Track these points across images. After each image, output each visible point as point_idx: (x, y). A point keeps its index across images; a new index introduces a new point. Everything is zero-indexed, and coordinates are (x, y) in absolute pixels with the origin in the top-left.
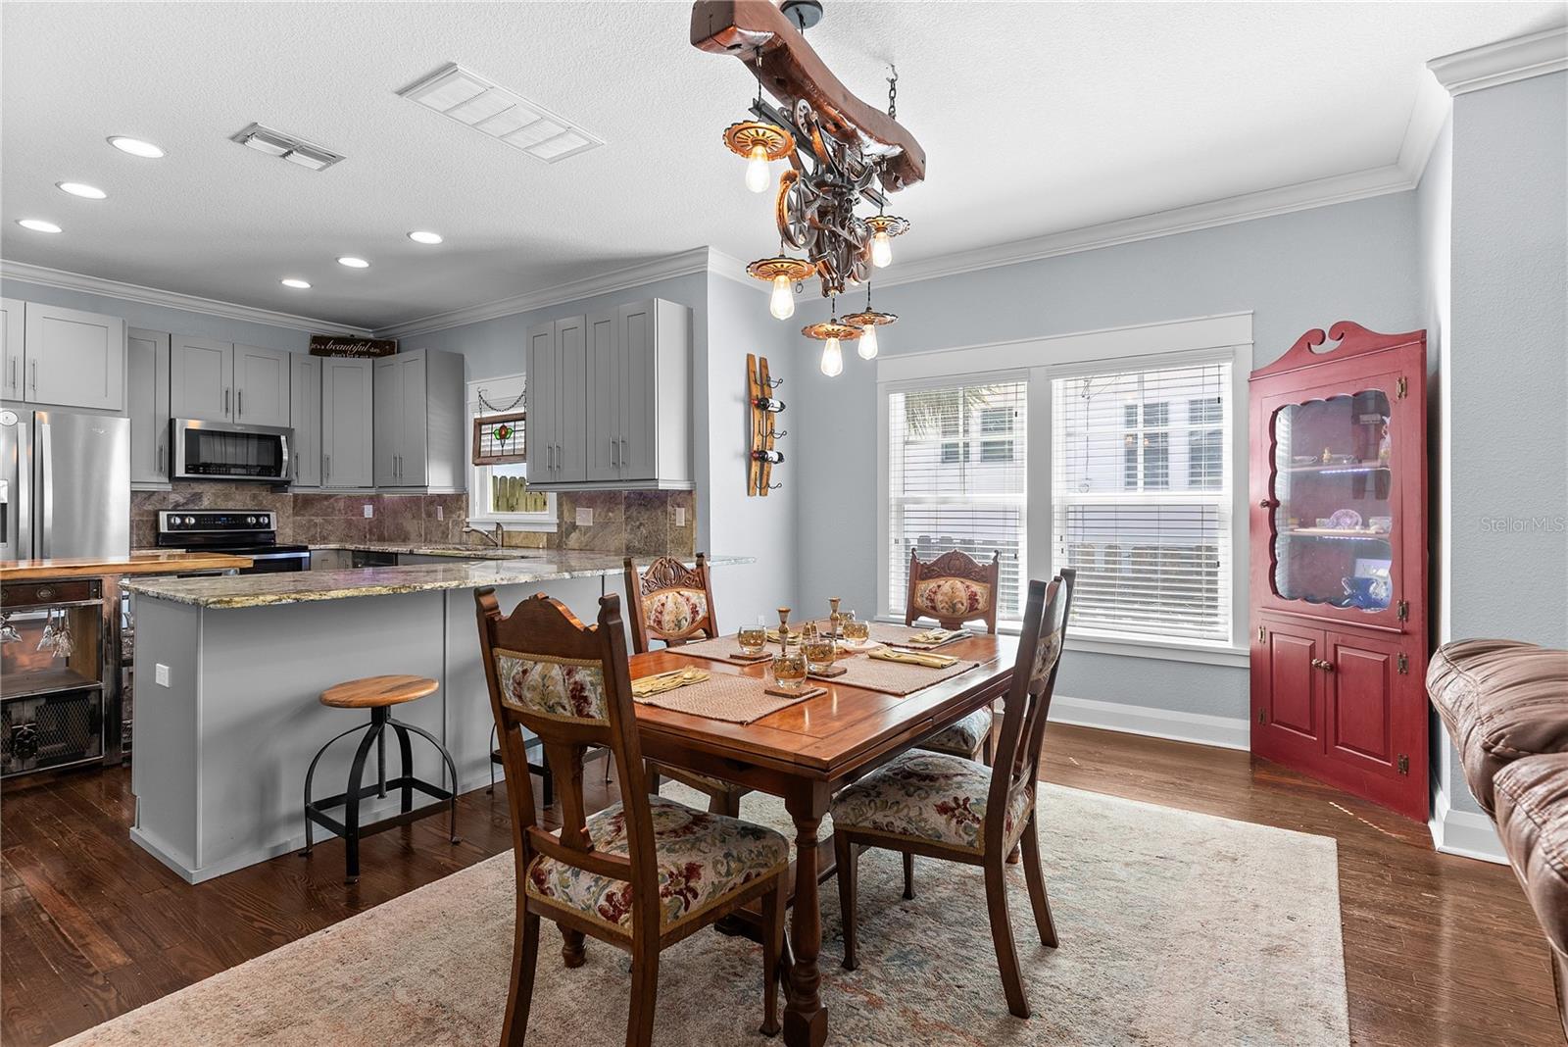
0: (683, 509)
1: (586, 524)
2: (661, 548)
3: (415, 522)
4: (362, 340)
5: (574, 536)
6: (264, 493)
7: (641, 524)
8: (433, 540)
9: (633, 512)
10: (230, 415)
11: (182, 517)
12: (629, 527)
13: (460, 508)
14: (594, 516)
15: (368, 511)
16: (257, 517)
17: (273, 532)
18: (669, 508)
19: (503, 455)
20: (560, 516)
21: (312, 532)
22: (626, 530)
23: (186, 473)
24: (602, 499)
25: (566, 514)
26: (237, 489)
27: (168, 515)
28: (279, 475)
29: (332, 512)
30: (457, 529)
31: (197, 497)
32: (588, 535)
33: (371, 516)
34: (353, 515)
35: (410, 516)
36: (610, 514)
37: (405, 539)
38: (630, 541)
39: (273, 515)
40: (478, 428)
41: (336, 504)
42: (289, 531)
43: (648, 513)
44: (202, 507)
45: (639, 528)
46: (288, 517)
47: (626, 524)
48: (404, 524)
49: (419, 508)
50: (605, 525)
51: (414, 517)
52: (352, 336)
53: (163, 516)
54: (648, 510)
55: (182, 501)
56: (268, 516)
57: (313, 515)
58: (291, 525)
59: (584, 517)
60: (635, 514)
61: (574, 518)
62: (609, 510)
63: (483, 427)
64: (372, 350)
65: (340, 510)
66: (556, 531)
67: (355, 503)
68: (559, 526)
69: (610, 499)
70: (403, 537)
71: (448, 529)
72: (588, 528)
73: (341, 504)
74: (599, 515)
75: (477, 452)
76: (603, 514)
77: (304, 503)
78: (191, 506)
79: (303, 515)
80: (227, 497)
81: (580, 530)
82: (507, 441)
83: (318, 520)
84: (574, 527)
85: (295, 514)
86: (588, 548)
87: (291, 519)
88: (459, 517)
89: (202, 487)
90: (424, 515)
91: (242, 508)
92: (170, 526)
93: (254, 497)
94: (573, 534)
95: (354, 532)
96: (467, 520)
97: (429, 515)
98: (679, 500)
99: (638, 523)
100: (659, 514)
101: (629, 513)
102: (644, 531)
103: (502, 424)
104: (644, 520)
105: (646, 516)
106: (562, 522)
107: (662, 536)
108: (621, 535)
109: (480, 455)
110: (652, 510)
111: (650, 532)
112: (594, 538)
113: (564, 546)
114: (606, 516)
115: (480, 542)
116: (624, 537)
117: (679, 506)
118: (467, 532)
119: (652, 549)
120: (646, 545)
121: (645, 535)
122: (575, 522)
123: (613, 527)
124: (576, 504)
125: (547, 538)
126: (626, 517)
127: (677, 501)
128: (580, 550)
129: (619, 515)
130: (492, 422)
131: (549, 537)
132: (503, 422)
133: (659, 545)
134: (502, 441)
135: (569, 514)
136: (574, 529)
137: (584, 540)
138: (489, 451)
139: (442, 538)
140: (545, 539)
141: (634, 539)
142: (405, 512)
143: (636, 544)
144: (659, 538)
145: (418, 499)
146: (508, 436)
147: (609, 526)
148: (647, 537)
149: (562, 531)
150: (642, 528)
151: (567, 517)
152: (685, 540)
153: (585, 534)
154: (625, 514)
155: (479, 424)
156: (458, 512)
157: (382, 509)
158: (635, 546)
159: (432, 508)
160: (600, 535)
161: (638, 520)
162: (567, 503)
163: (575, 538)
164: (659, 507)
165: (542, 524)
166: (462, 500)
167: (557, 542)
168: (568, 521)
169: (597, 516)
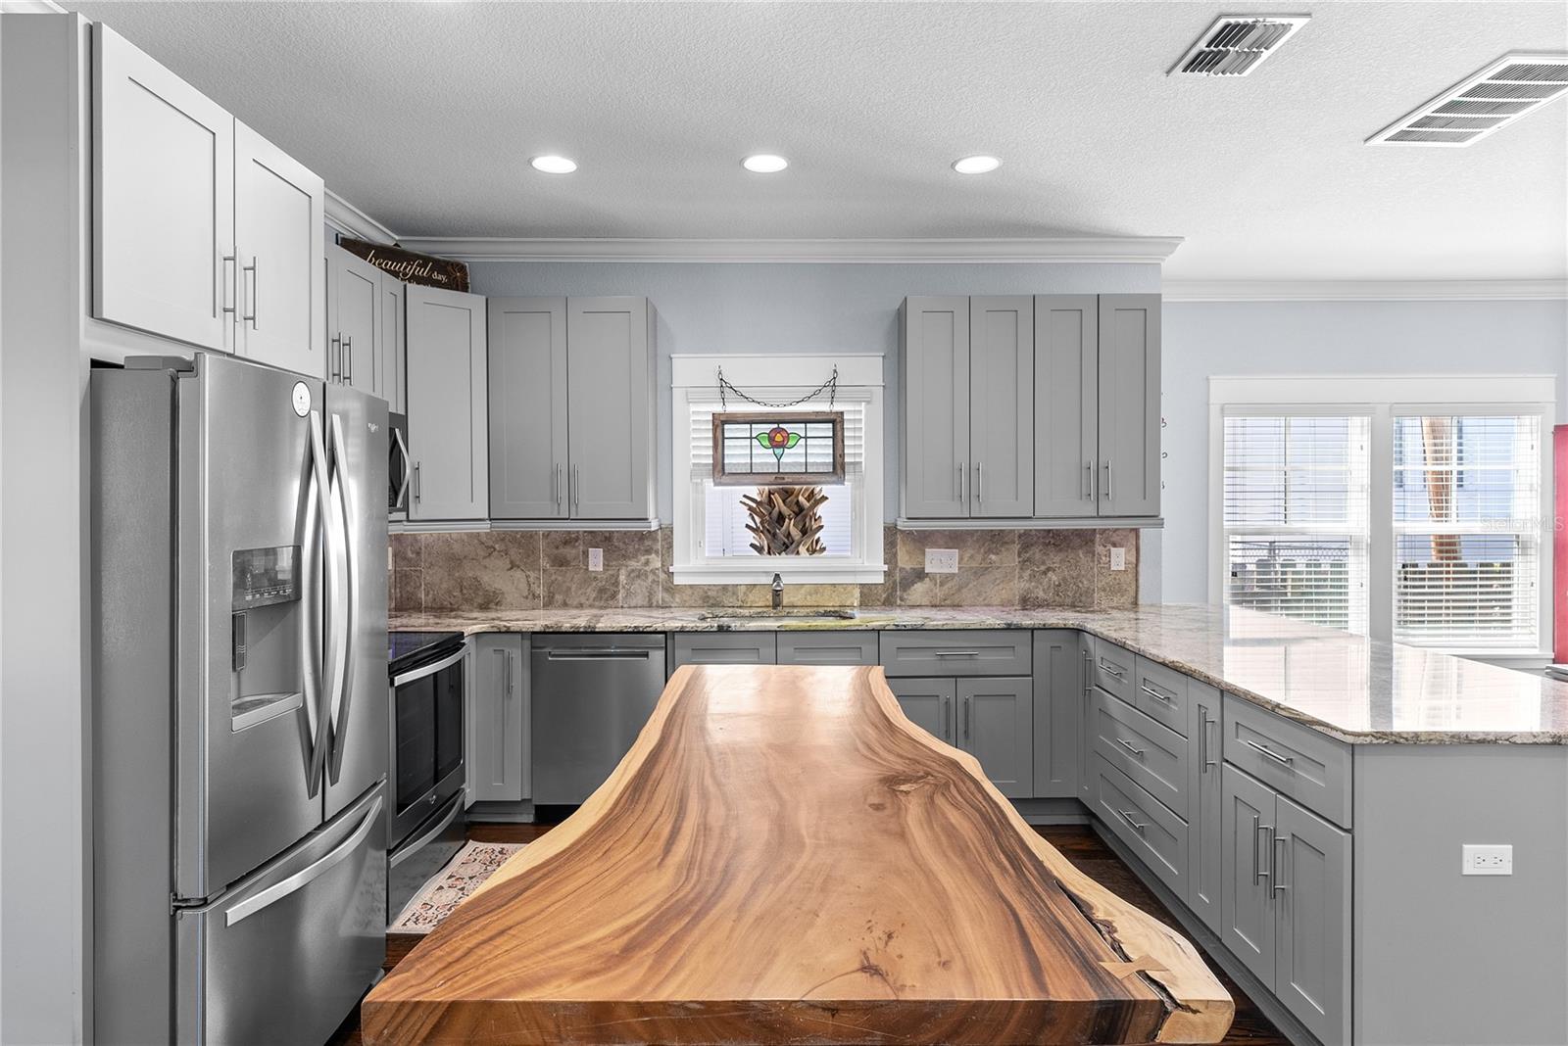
0: (1123, 549)
1: (944, 571)
2: (1083, 599)
3: (518, 574)
5: (919, 587)
7: (1049, 569)
8: (572, 602)
9: (1036, 553)
12: (1027, 574)
13: (648, 551)
14: (961, 559)
18: (1099, 549)
20: (890, 557)
22: (1021, 577)
24: (975, 538)
25: (903, 557)
30: (640, 586)
32: (949, 585)
35: (501, 563)
36: (993, 557)
37: (486, 605)
38: (1029, 591)
40: (719, 430)
43: (1062, 555)
45: (1044, 573)
47: (1021, 569)
48: (485, 578)
49: (530, 554)
50: (980, 572)
51: (513, 566)
52: (399, 246)
54: (1060, 550)
59: (941, 562)
60: (1038, 556)
61: (923, 563)
62: (990, 551)
63: (726, 426)
64: (435, 276)
66: (882, 582)
68: (888, 574)
69: (995, 540)
70: (480, 600)
71: (616, 583)
72: (947, 578)
74: (972, 557)
76: (979, 557)
81: (933, 579)
82: (788, 451)
84: (920, 575)
86: (948, 602)
88: (647, 563)
90: (544, 563)
94: (917, 585)
96: (669, 569)
97: (561, 562)
98: (1115, 538)
99: (1043, 568)
100: (1081, 556)
101: (1028, 555)
102: (1054, 578)
103: (776, 426)
104: (1054, 563)
105: (1057, 559)
106: (895, 569)
107: (1085, 582)
108: (1012, 583)
109: (723, 469)
110: (1070, 551)
111: (1064, 579)
112: (960, 589)
113: (899, 602)
114: (984, 560)
115: (700, 602)
116: (1019, 586)
117: (1114, 545)
118: (671, 589)
119: (1068, 601)
120: (1058, 595)
121: (1057, 583)
122: (924, 568)
123: (997, 574)
124: (924, 546)
125: (861, 592)
126: (1021, 559)
127: (1112, 539)
128: (935, 606)
129: (1009, 558)
130: (751, 420)
131: (866, 591)
132: (778, 422)
133: (1081, 595)
134: (779, 451)
135: (910, 557)
136: (920, 578)
137: (940, 593)
138: (746, 464)
139: (598, 598)
140: (857, 593)
141: (1037, 587)
142: (485, 558)
143: (1041, 594)
144: (1081, 585)
145: (530, 536)
146: (791, 443)
147: (990, 572)
148: (1059, 585)
149: (895, 582)
150: (1050, 574)
151: (905, 561)
152: (1125, 586)
153: (942, 584)
154: (1019, 556)
155: (720, 422)
156: (643, 559)
157: (410, 555)
158: (1037, 598)
159: (569, 552)
160: (971, 585)
161: (1043, 563)
162: (904, 544)
163: (921, 589)
164: (1081, 547)
165: (854, 573)
166: (655, 540)
167: (884, 595)
168: (908, 567)
169: (966, 559)
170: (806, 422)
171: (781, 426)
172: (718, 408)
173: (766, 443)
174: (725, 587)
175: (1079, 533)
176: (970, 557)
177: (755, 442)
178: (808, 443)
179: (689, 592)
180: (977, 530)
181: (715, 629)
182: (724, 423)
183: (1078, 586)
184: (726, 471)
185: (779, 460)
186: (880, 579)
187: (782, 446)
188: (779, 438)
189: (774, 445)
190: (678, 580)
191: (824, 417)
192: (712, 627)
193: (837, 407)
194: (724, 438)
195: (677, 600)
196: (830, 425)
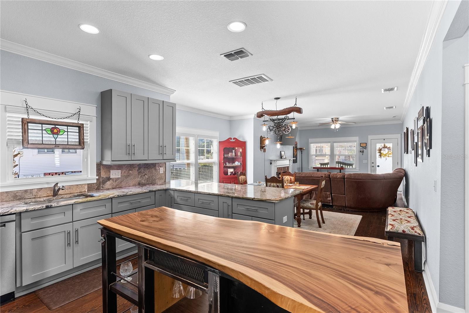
0: (163, 168)
1: (117, 177)
2: (154, 182)
5: (108, 183)
7: (145, 174)
9: (142, 170)
12: (140, 176)
14: (121, 173)
18: (157, 168)
20: (99, 173)
22: (138, 177)
24: (125, 167)
25: (103, 173)
32: (118, 181)
36: (131, 172)
38: (140, 181)
40: (25, 126)
43: (149, 170)
45: (144, 175)
47: (138, 175)
50: (128, 176)
54: (148, 169)
59: (115, 174)
61: (110, 175)
62: (130, 170)
66: (96, 182)
69: (131, 167)
72: (117, 179)
76: (127, 172)
81: (113, 180)
82: (59, 136)
84: (109, 179)
86: (117, 187)
98: (161, 165)
99: (144, 174)
100: (153, 170)
101: (140, 171)
102: (147, 177)
103: (54, 126)
105: (147, 171)
106: (100, 177)
107: (154, 177)
108: (136, 179)
109: (28, 141)
111: (149, 177)
112: (121, 183)
113: (101, 188)
114: (128, 173)
115: (12, 199)
116: (138, 180)
117: (161, 167)
119: (150, 183)
120: (148, 181)
122: (110, 177)
123: (132, 177)
124: (110, 170)
125: (88, 187)
127: (160, 165)
128: (113, 188)
129: (135, 172)
130: (42, 123)
131: (90, 186)
132: (55, 125)
134: (56, 136)
135: (105, 174)
136: (109, 180)
137: (115, 184)
138: (40, 140)
140: (86, 187)
141: (142, 180)
143: (143, 182)
146: (61, 133)
147: (130, 176)
149: (100, 182)
150: (146, 176)
151: (103, 175)
152: (163, 177)
153: (116, 181)
154: (138, 171)
155: (25, 123)
160: (124, 181)
161: (144, 173)
162: (103, 169)
163: (109, 183)
164: (153, 168)
165: (86, 180)
167: (96, 187)
168: (104, 177)
169: (123, 173)
170: (67, 126)
171: (56, 126)
172: (25, 116)
173: (50, 132)
174: (26, 191)
175: (152, 164)
176: (124, 172)
177: (44, 132)
178: (68, 134)
179: (6, 195)
180: (126, 164)
181: (44, 208)
182: (28, 123)
183: (152, 178)
184: (29, 143)
185: (56, 139)
186: (95, 181)
187: (57, 134)
188: (55, 131)
189: (53, 133)
191: (76, 125)
192: (42, 207)
193: (80, 122)
194: (28, 129)
196: (78, 128)
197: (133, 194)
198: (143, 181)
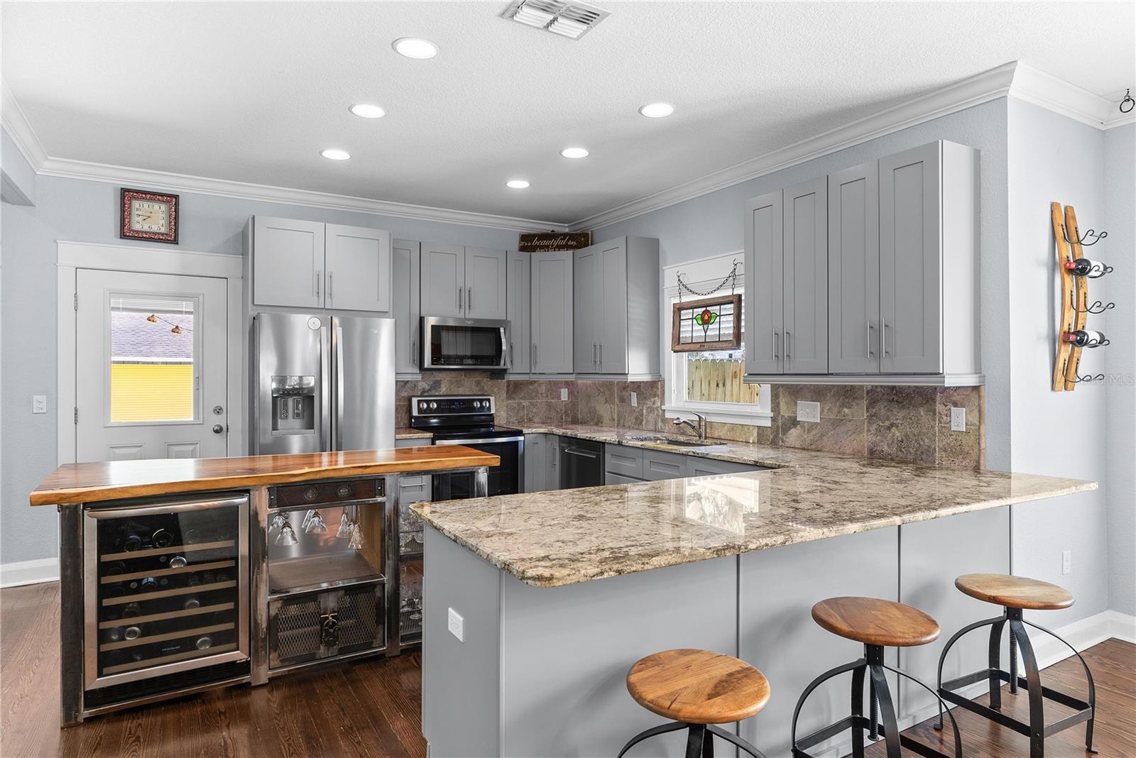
0: (963, 410)
1: (811, 420)
2: (924, 457)
3: (608, 406)
4: (561, 235)
5: (794, 432)
6: (485, 380)
7: (892, 425)
8: (626, 425)
9: (881, 408)
10: (462, 311)
11: (428, 402)
12: (874, 427)
13: (655, 395)
14: (822, 411)
15: (564, 395)
16: (481, 401)
17: (492, 414)
18: (939, 407)
19: (705, 342)
20: (775, 407)
21: (521, 414)
22: (869, 430)
23: (432, 364)
24: (832, 393)
25: (783, 406)
26: (465, 376)
27: (418, 401)
28: (499, 365)
29: (536, 396)
30: (651, 417)
31: (437, 384)
32: (814, 432)
33: (566, 399)
34: (552, 398)
35: (602, 399)
36: (846, 410)
37: (598, 422)
38: (875, 444)
39: (492, 399)
40: (677, 314)
41: (539, 388)
42: (503, 414)
43: (905, 412)
44: (441, 393)
45: (889, 428)
46: (503, 401)
47: (869, 423)
48: (598, 408)
49: (612, 395)
50: (837, 423)
51: (607, 401)
52: (553, 231)
53: (415, 401)
54: (903, 407)
55: (427, 388)
56: (489, 400)
57: (521, 399)
58: (505, 408)
59: (808, 412)
60: (883, 412)
61: (795, 412)
62: (843, 405)
63: (682, 312)
64: (570, 243)
65: (542, 394)
66: (770, 426)
67: (554, 387)
68: (774, 419)
69: (847, 394)
70: (596, 420)
71: (642, 415)
72: (813, 426)
73: (543, 389)
75: (677, 339)
76: (835, 410)
77: (515, 389)
78: (433, 393)
79: (514, 399)
80: (459, 384)
81: (803, 427)
82: (710, 326)
83: (525, 403)
84: (794, 422)
85: (509, 398)
86: (813, 447)
87: (505, 403)
88: (654, 403)
89: (440, 375)
90: (616, 400)
91: (469, 393)
92: (420, 410)
93: (478, 383)
94: (792, 431)
95: (553, 414)
96: (663, 407)
97: (622, 400)
98: (956, 398)
99: (887, 423)
100: (922, 413)
101: (874, 410)
102: (897, 434)
103: (705, 309)
104: (897, 419)
105: (900, 415)
106: (778, 416)
107: (926, 441)
108: (861, 436)
109: (679, 341)
110: (911, 407)
111: (906, 436)
112: (822, 436)
113: (781, 443)
114: (839, 412)
116: (866, 438)
117: (955, 405)
118: (664, 420)
119: (911, 457)
120: (901, 451)
121: (900, 439)
122: (796, 417)
123: (850, 426)
124: (797, 398)
125: (758, 433)
126: (869, 414)
127: (954, 398)
128: (806, 449)
129: (859, 411)
130: (693, 306)
131: (760, 432)
132: (706, 306)
133: (922, 453)
134: (706, 326)
135: (788, 407)
136: (794, 425)
137: (808, 438)
138: (690, 337)
139: (635, 423)
140: (755, 433)
141: (882, 441)
142: (598, 396)
143: (886, 448)
144: (922, 443)
145: (611, 384)
146: (712, 321)
147: (844, 424)
148: (902, 441)
149: (778, 426)
150: (893, 429)
151: (784, 411)
152: (967, 449)
153: (809, 431)
154: (867, 411)
155: (678, 309)
156: (653, 400)
157: (576, 394)
158: (883, 451)
159: (625, 394)
160: (830, 434)
161: (888, 419)
162: (784, 396)
163: (795, 434)
164: (921, 405)
165: (753, 416)
166: (658, 388)
167: (771, 437)
168: (786, 415)
169: (826, 411)
170: (720, 304)
171: (708, 308)
172: (678, 300)
173: (700, 322)
175: (919, 391)
176: (829, 409)
177: (695, 321)
178: (721, 320)
180: (833, 386)
181: (617, 443)
182: (680, 309)
183: (919, 443)
184: (681, 342)
185: (706, 333)
186: (768, 423)
187: (708, 322)
188: (706, 317)
189: (704, 322)
190: (668, 415)
191: (730, 299)
193: (737, 291)
194: (679, 320)
195: (667, 428)
196: (734, 305)
197: (719, 458)
198: (885, 446)
